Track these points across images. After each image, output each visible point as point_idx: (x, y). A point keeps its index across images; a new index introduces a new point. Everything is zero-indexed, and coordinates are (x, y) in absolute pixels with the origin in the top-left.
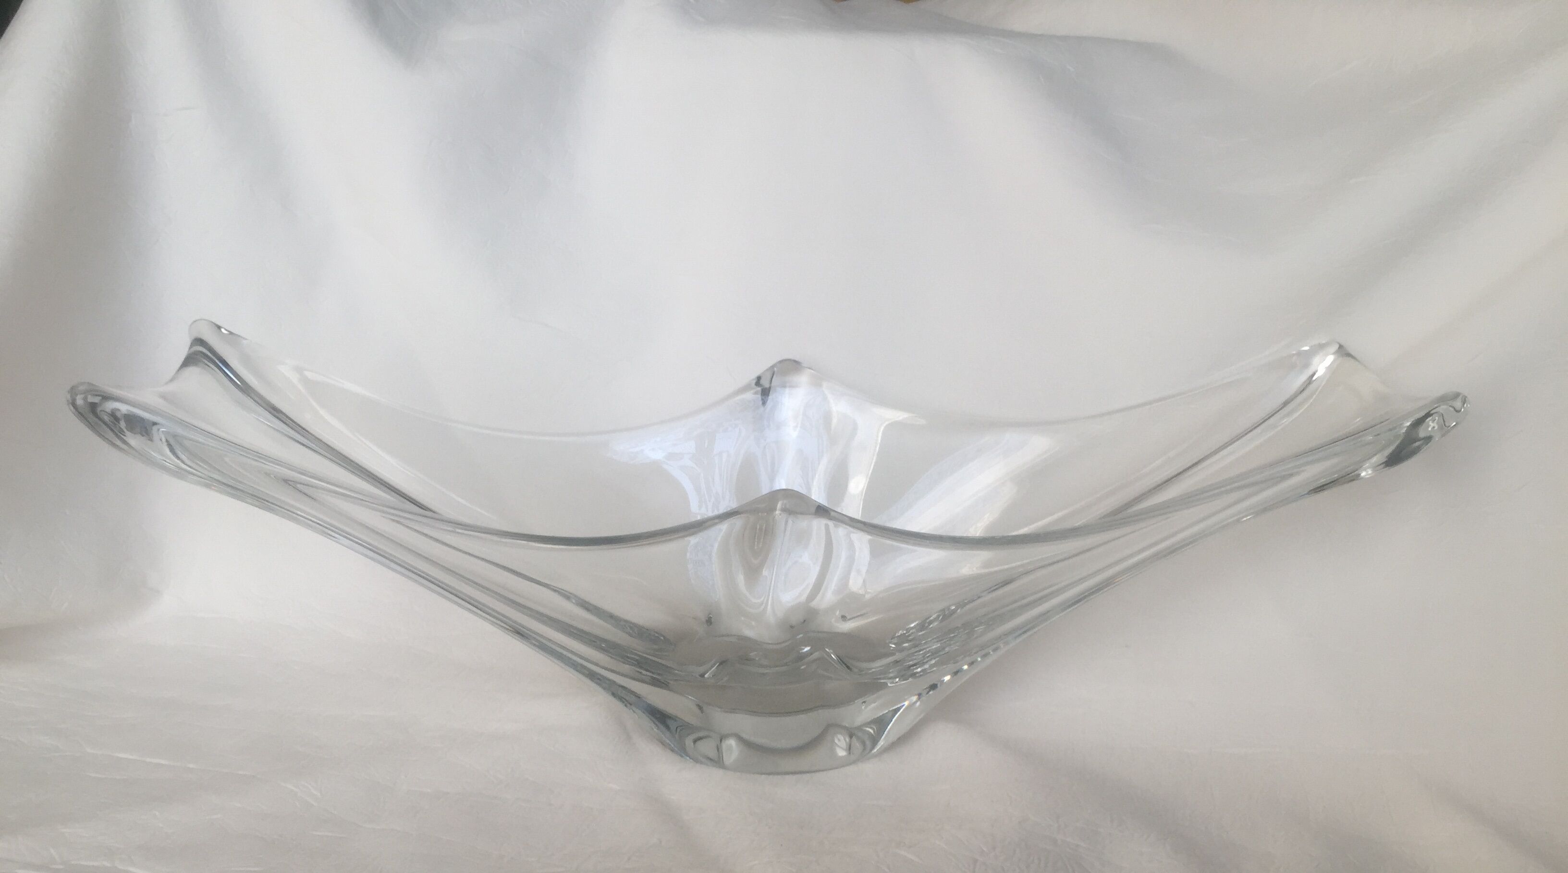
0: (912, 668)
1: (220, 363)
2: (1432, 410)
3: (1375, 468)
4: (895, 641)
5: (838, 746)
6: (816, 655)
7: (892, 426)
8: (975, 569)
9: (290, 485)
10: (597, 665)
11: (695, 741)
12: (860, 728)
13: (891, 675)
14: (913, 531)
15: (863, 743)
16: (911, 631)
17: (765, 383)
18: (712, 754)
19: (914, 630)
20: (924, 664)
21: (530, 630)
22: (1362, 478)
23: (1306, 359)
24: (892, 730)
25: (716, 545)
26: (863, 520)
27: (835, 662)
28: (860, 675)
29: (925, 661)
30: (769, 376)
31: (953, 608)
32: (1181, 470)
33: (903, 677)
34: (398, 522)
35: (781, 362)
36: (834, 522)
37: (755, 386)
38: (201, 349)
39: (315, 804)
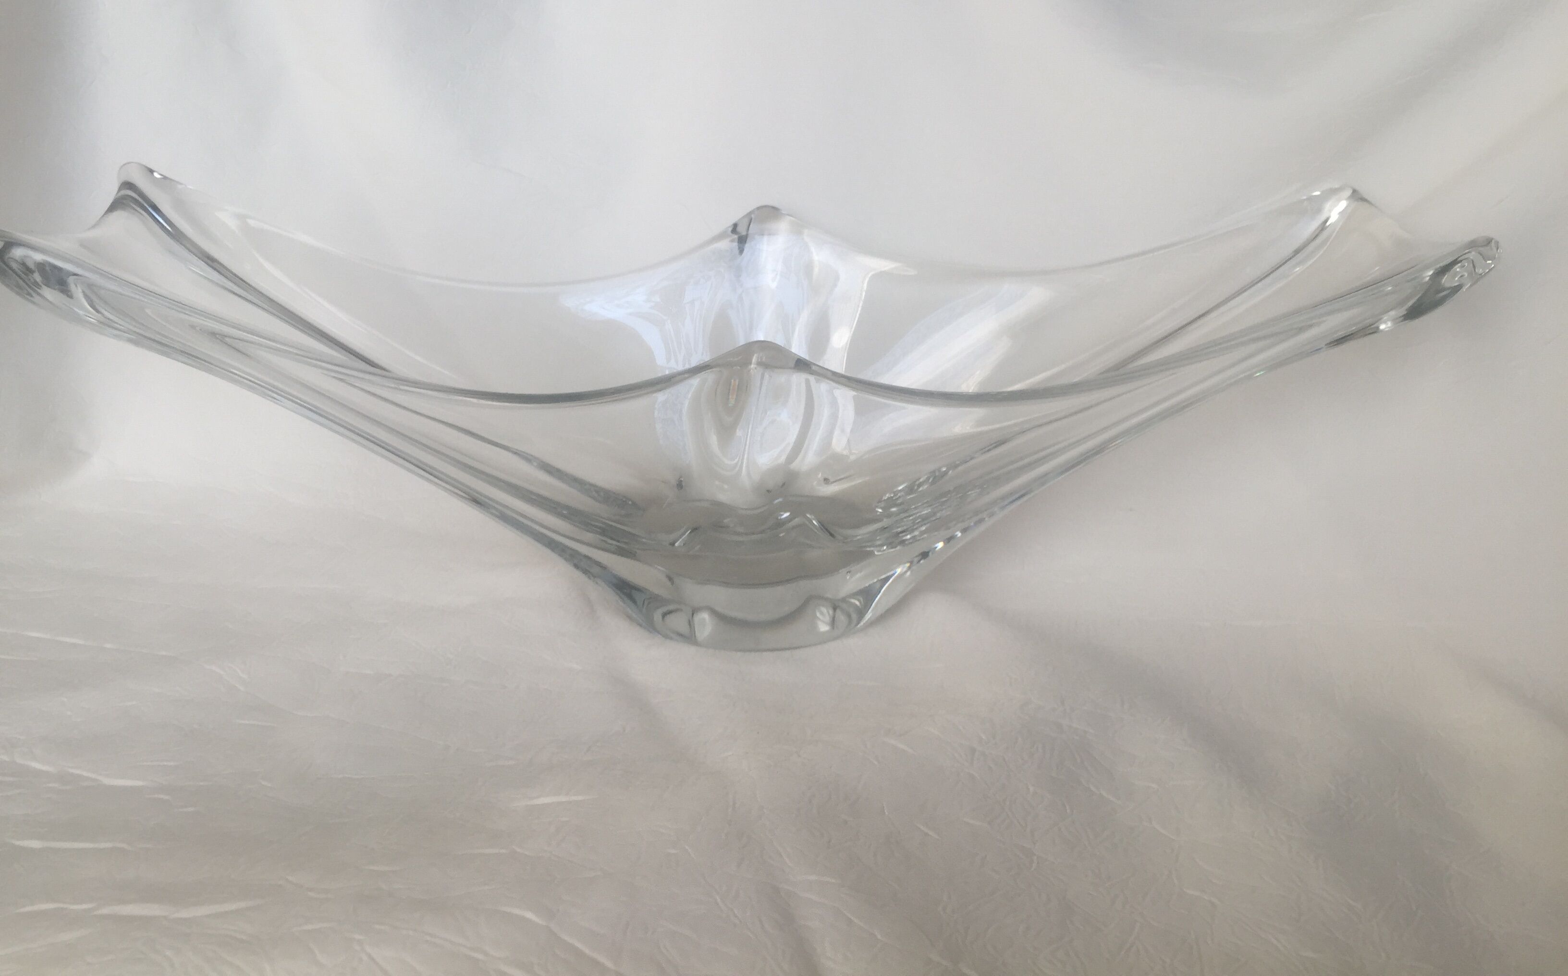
0: (901, 535)
1: (148, 207)
2: (1459, 257)
3: (1394, 320)
4: (882, 505)
5: (820, 619)
6: (797, 521)
7: (879, 276)
8: (968, 428)
9: (218, 338)
10: (555, 531)
11: (664, 615)
12: (844, 600)
13: (879, 543)
14: (903, 386)
15: (849, 616)
16: (899, 495)
17: (742, 230)
18: (683, 628)
19: (902, 493)
20: (913, 531)
21: (486, 497)
22: (1382, 331)
23: (1316, 205)
24: (880, 602)
25: (687, 403)
26: (849, 375)
27: (817, 529)
28: (844, 542)
29: (915, 527)
30: (746, 221)
31: (944, 469)
32: (1185, 323)
33: (891, 545)
34: (341, 380)
35: (758, 208)
36: (816, 377)
37: (730, 234)
38: (130, 193)
39: (242, 688)
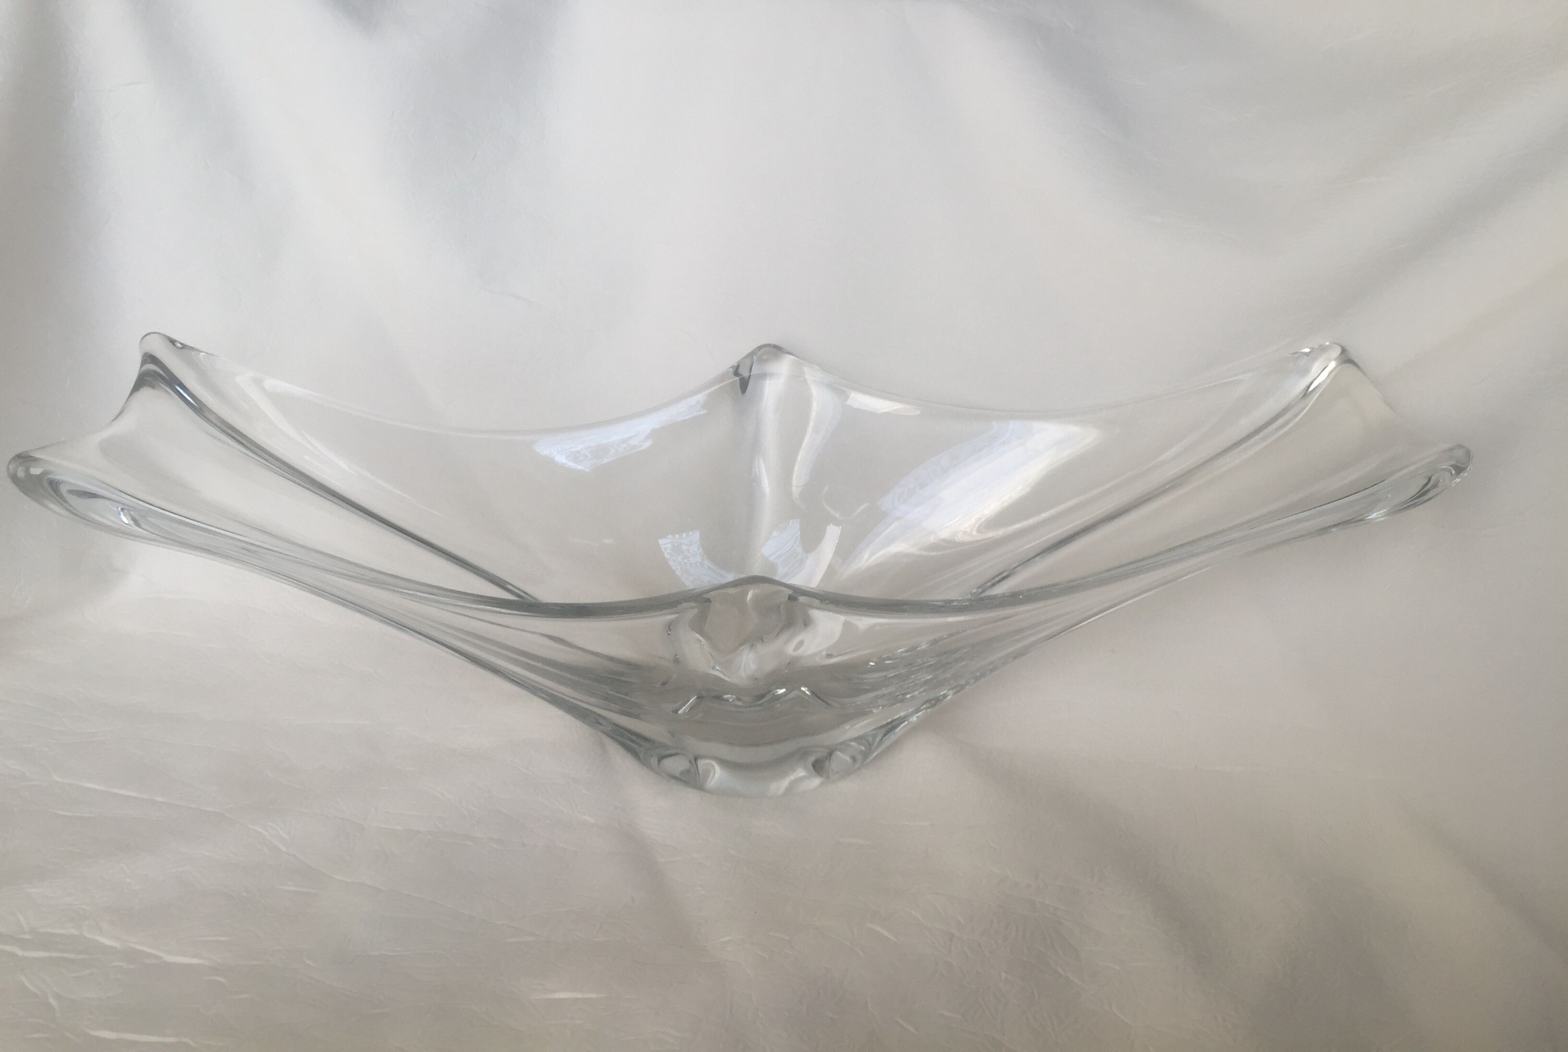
6: (793, 694)
12: (841, 744)
17: (744, 372)
23: (1303, 364)
27: (810, 700)
30: (748, 364)
35: (760, 348)
37: (732, 376)
38: (152, 367)
39: (284, 849)
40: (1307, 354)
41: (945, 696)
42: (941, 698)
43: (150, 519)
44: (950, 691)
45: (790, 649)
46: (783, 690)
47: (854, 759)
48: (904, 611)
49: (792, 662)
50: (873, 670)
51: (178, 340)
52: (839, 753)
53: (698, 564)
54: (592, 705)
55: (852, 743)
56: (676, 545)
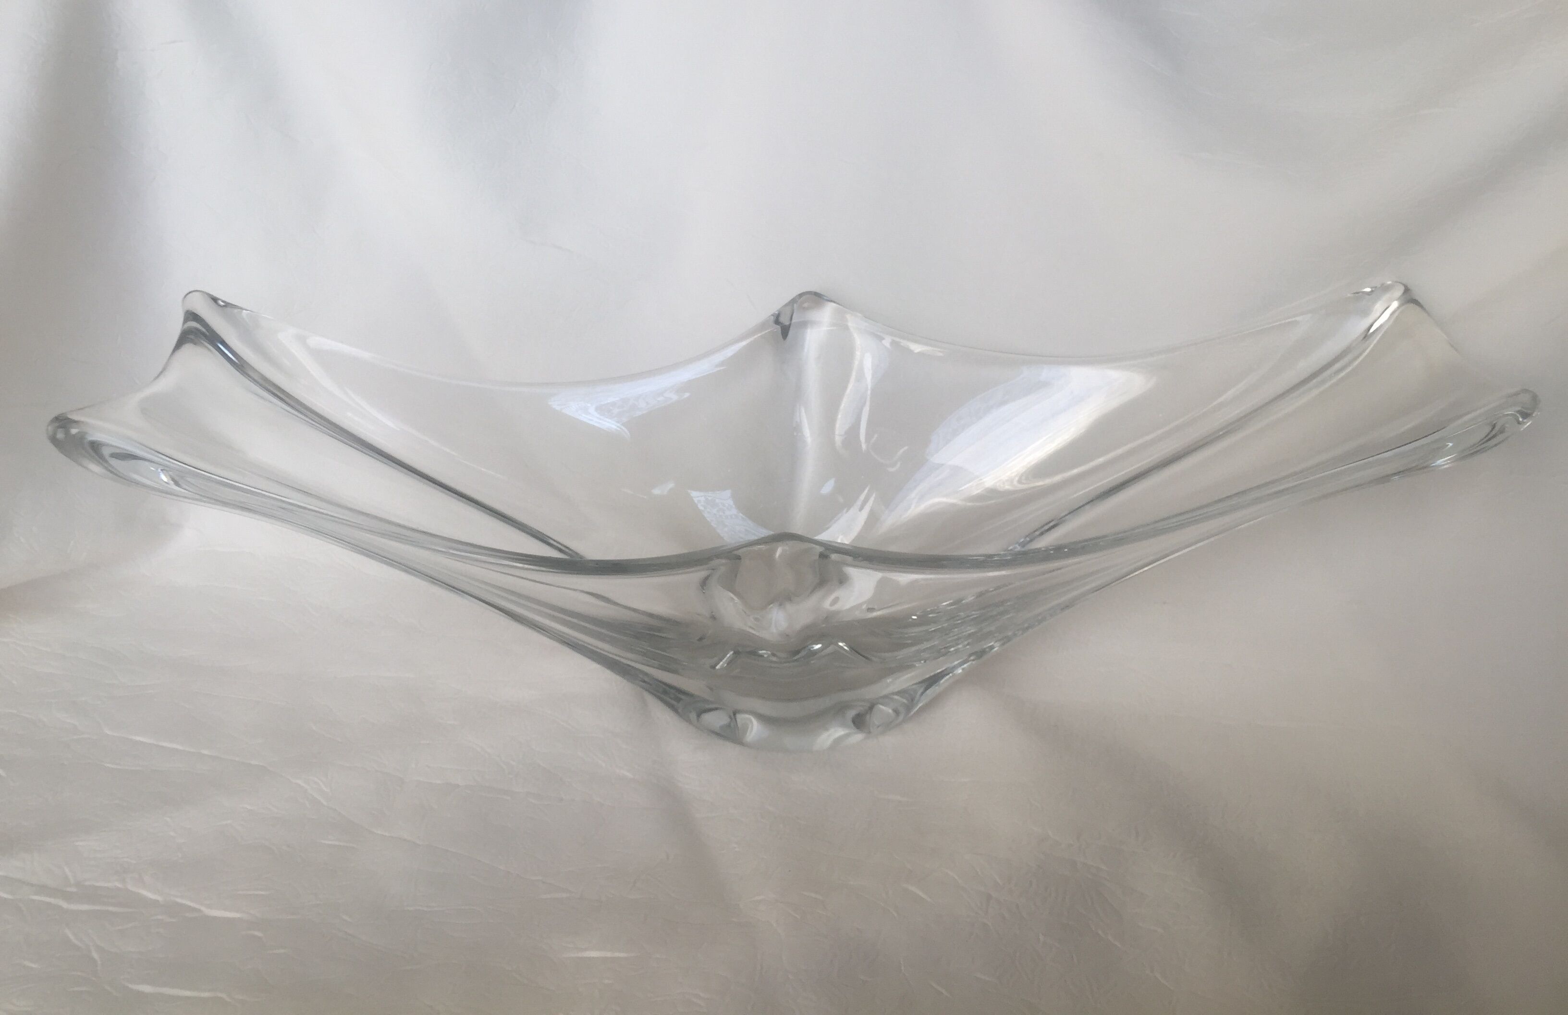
17: (785, 320)
18: (723, 728)
23: (1363, 305)
30: (789, 311)
35: (802, 294)
37: (773, 324)
38: (193, 324)
39: (325, 803)
40: (1368, 294)
41: (992, 648)
42: (987, 650)
43: (189, 479)
44: (996, 644)
45: (827, 604)
46: (819, 646)
47: (896, 712)
48: (943, 567)
49: (829, 617)
50: (915, 624)
51: (220, 298)
52: (881, 707)
53: (733, 516)
54: (631, 660)
55: (896, 697)
56: (710, 498)
